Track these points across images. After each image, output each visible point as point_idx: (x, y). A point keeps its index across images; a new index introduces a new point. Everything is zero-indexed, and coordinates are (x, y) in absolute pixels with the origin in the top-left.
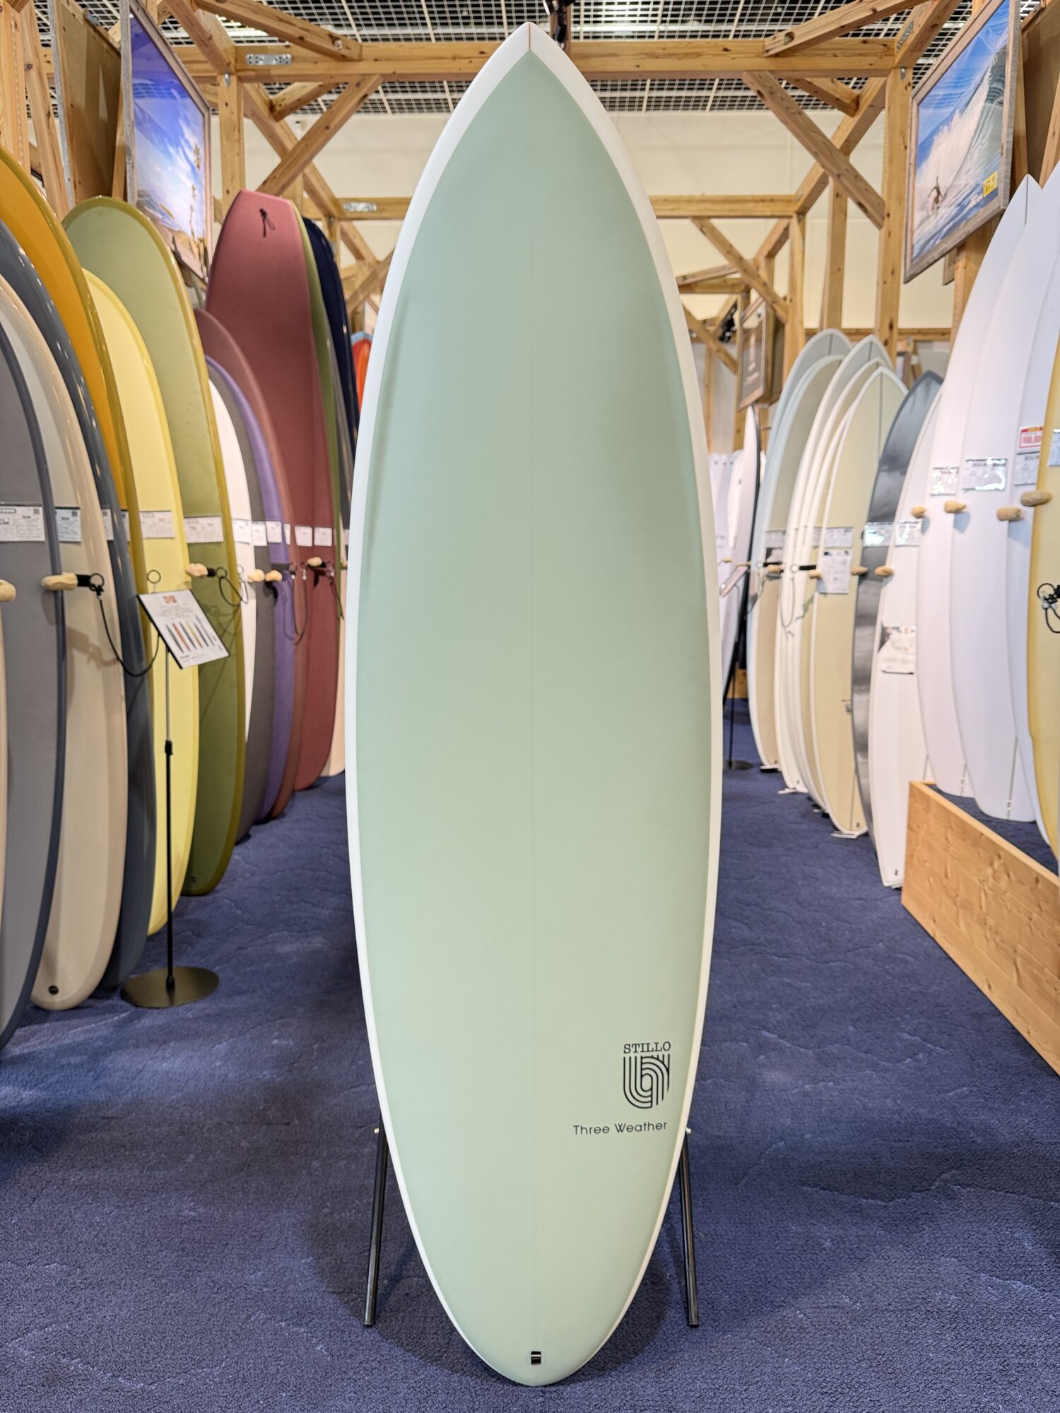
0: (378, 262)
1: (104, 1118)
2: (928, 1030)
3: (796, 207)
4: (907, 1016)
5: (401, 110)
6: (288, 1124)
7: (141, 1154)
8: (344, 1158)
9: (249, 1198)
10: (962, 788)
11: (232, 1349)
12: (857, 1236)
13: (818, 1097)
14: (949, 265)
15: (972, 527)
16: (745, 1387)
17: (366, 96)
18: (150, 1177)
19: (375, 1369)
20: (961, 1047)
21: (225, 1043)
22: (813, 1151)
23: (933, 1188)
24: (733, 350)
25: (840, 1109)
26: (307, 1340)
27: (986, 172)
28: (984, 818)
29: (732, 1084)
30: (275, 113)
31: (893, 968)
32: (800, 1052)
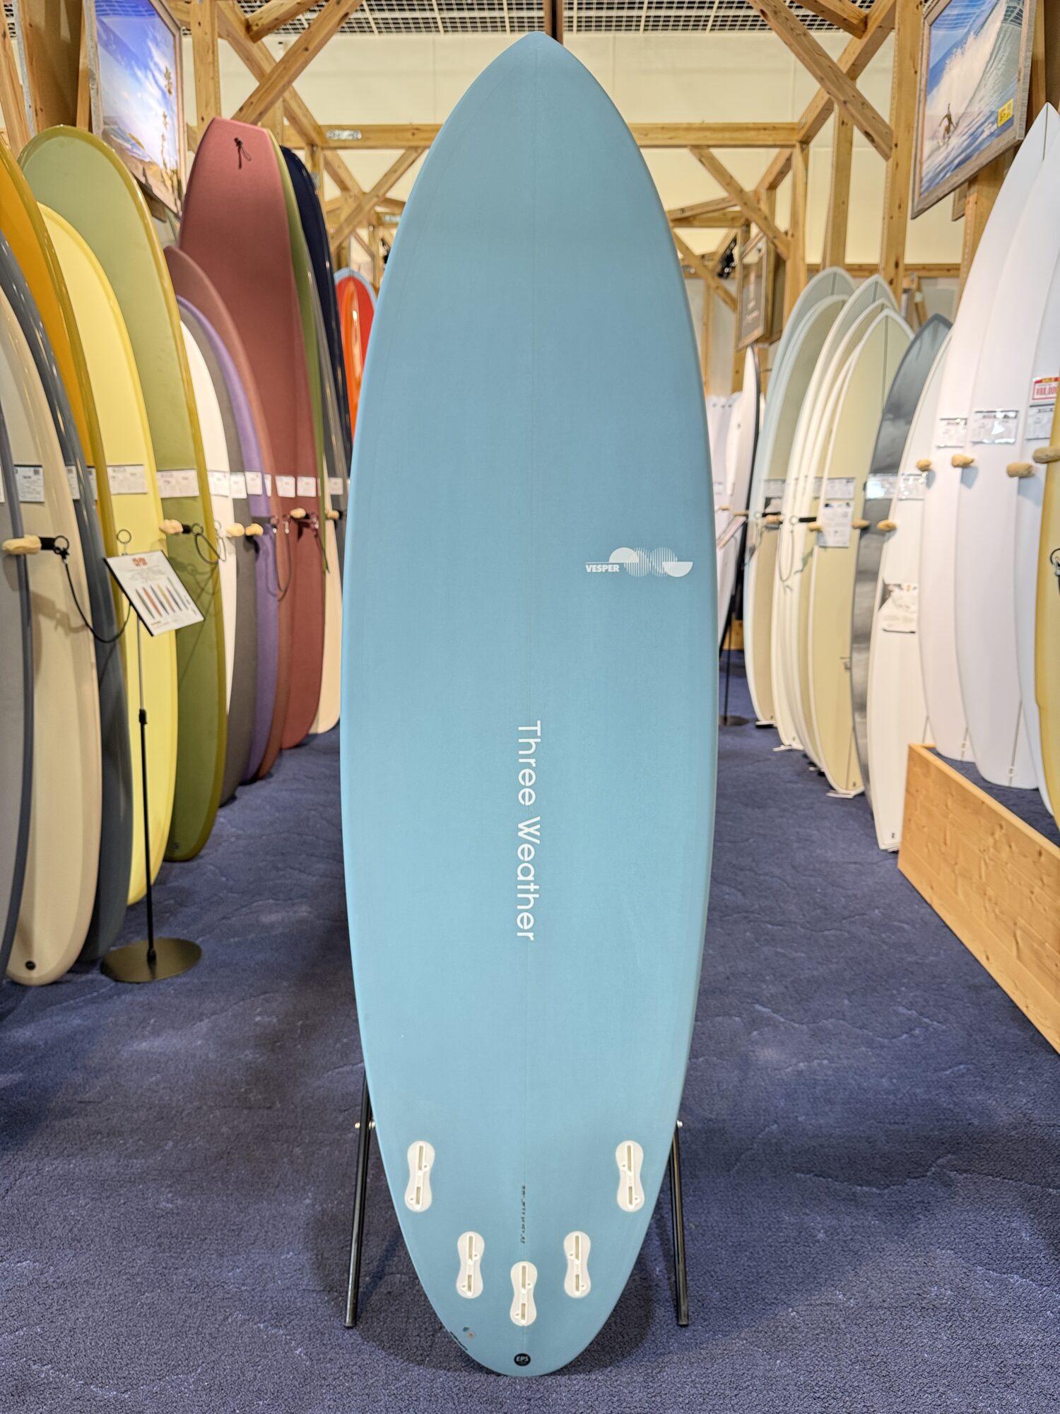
0: (365, 193)
1: (81, 1102)
2: (925, 1004)
3: (799, 136)
4: (903, 989)
5: (388, 29)
6: (270, 1108)
7: (118, 1142)
8: (327, 1145)
9: (228, 1189)
10: (963, 753)
11: (209, 1353)
12: (851, 1227)
13: (812, 1076)
14: (959, 200)
15: (979, 482)
16: (736, 1392)
17: (347, 15)
18: (127, 1166)
19: (355, 1374)
20: (958, 1022)
21: (207, 1021)
22: (807, 1135)
23: (928, 1174)
24: (732, 286)
25: (834, 1089)
26: (286, 1343)
27: (1001, 99)
28: (985, 784)
29: (725, 1062)
30: (251, 33)
31: (889, 937)
32: (794, 1028)
